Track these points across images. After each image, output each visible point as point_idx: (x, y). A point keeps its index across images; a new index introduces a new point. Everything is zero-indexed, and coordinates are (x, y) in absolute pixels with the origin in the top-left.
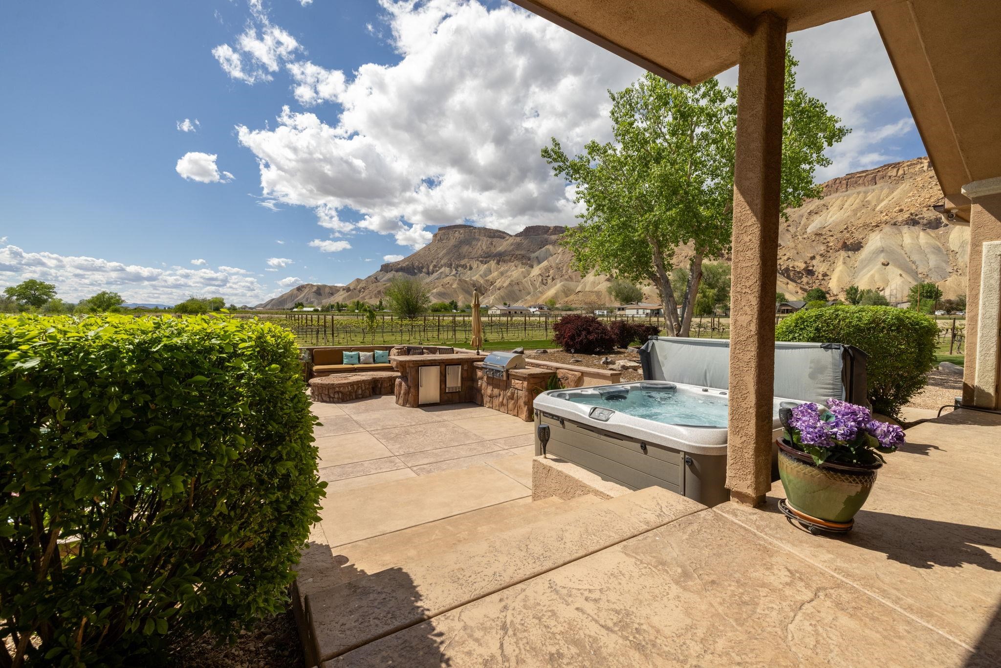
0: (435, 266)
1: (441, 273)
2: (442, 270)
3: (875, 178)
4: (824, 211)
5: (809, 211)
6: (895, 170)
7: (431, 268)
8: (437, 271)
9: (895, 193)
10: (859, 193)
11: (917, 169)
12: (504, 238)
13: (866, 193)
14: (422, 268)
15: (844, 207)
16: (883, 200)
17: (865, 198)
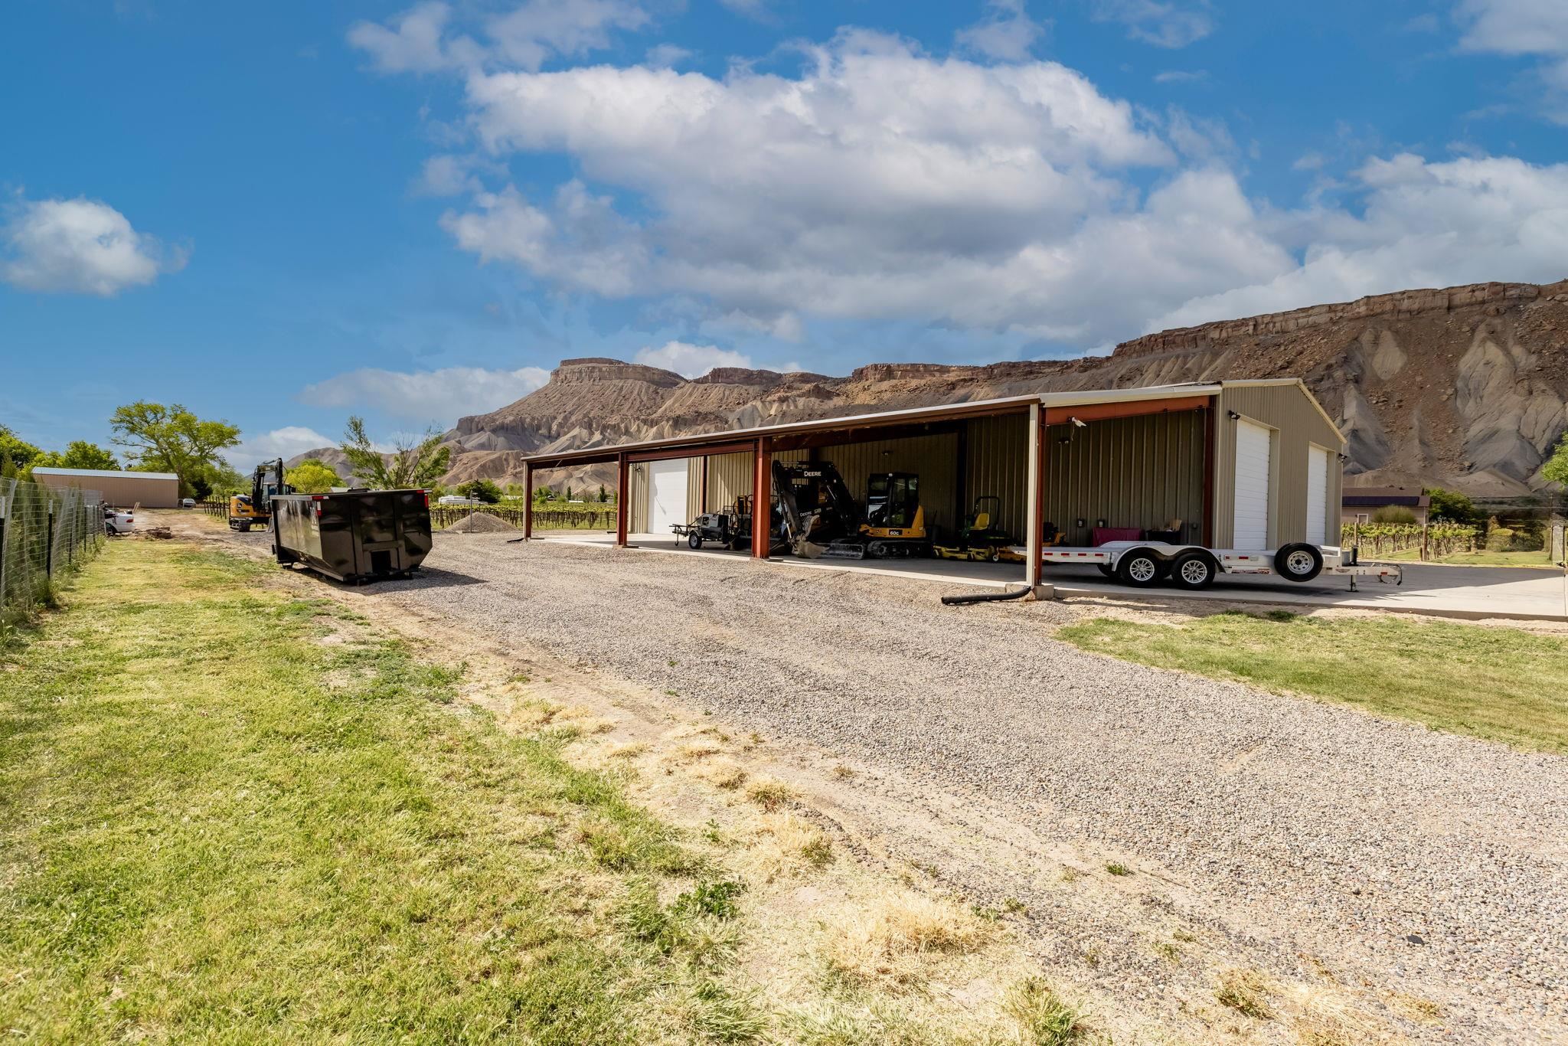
0: (560, 425)
1: (574, 437)
2: (576, 431)
3: (1195, 339)
4: (1138, 377)
5: (1119, 376)
6: (1218, 331)
7: (554, 427)
8: (566, 434)
9: (1219, 361)
10: (1178, 357)
11: (1241, 332)
12: (676, 384)
13: (1186, 357)
14: (539, 428)
15: (1162, 374)
16: (1205, 369)
17: (1185, 364)
